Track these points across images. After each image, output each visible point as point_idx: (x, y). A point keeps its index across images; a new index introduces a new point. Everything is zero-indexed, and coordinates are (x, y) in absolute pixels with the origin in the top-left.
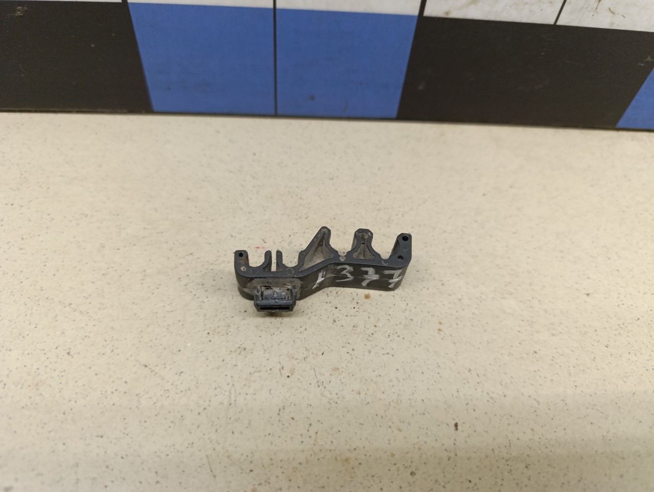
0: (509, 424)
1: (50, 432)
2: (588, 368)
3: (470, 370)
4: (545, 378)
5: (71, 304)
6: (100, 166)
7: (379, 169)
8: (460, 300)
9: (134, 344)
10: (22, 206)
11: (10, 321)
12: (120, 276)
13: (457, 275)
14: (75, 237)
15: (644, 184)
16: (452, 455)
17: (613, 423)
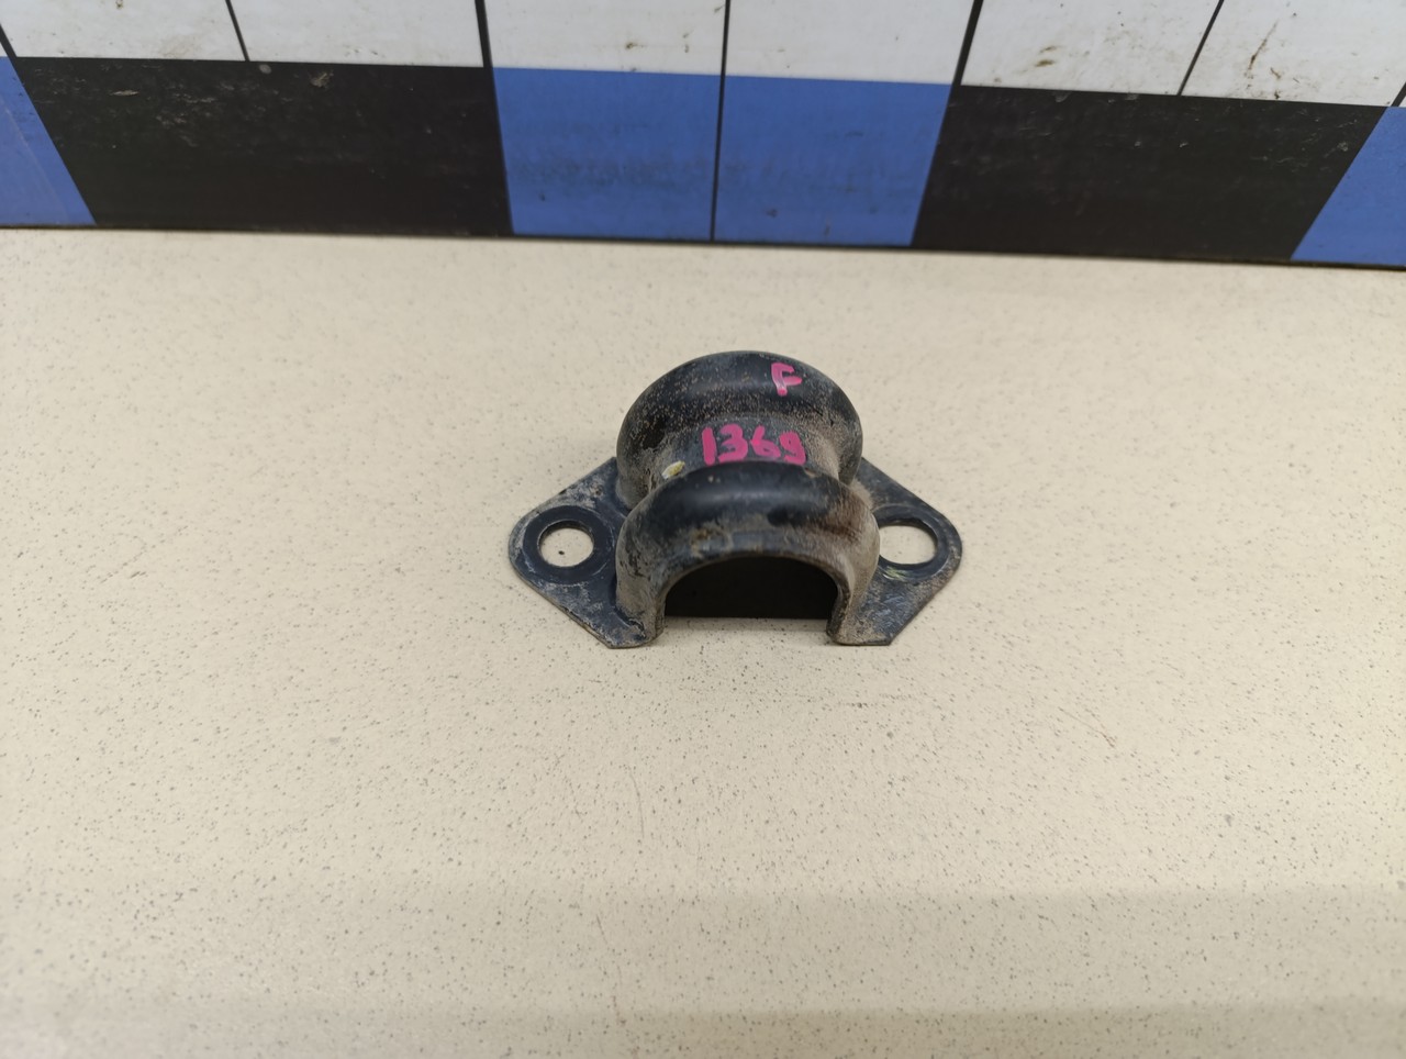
0: (1033, 678)
1: (384, 670)
2: (1160, 608)
3: (979, 605)
4: (1093, 619)
5: (392, 504)
7: (849, 309)
8: (968, 507)
9: (490, 559)
10: (300, 364)
12: (461, 466)
13: (966, 472)
16: (948, 714)
17: (1190, 684)
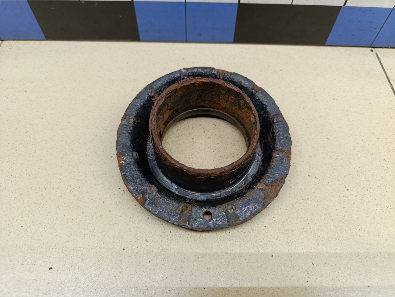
6: (128, 63)
11: (105, 113)
14: (122, 87)
15: (337, 70)
